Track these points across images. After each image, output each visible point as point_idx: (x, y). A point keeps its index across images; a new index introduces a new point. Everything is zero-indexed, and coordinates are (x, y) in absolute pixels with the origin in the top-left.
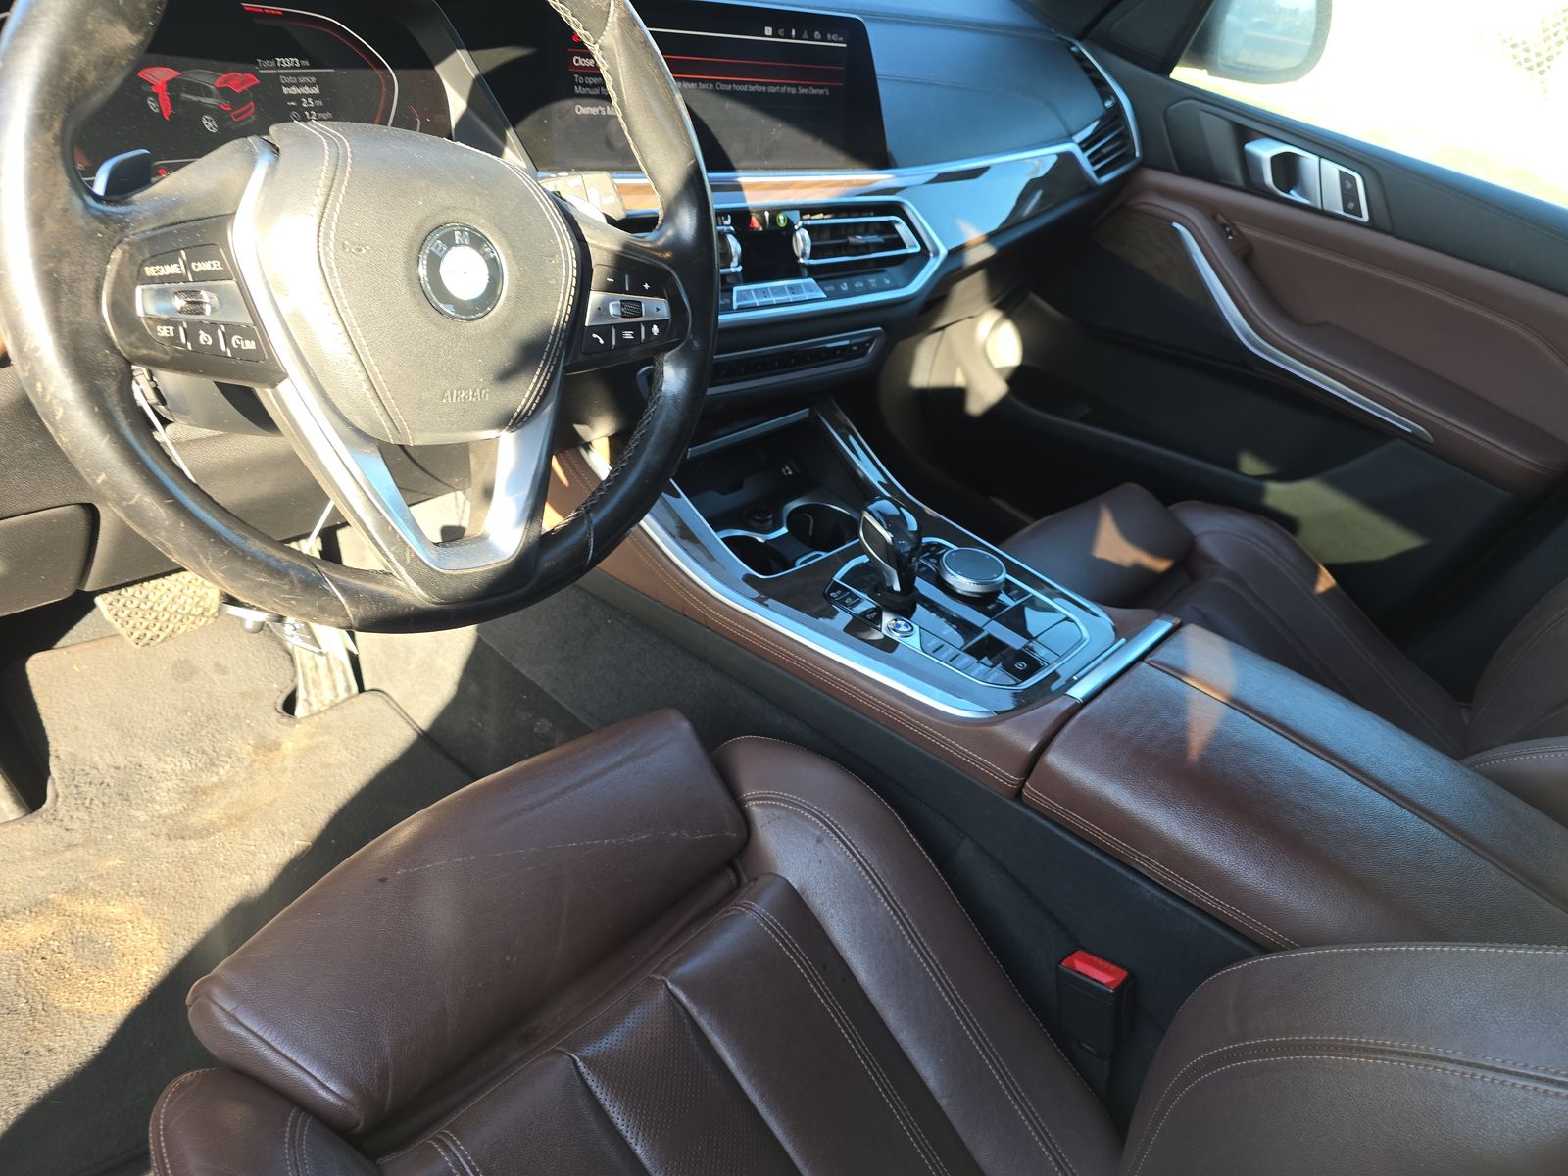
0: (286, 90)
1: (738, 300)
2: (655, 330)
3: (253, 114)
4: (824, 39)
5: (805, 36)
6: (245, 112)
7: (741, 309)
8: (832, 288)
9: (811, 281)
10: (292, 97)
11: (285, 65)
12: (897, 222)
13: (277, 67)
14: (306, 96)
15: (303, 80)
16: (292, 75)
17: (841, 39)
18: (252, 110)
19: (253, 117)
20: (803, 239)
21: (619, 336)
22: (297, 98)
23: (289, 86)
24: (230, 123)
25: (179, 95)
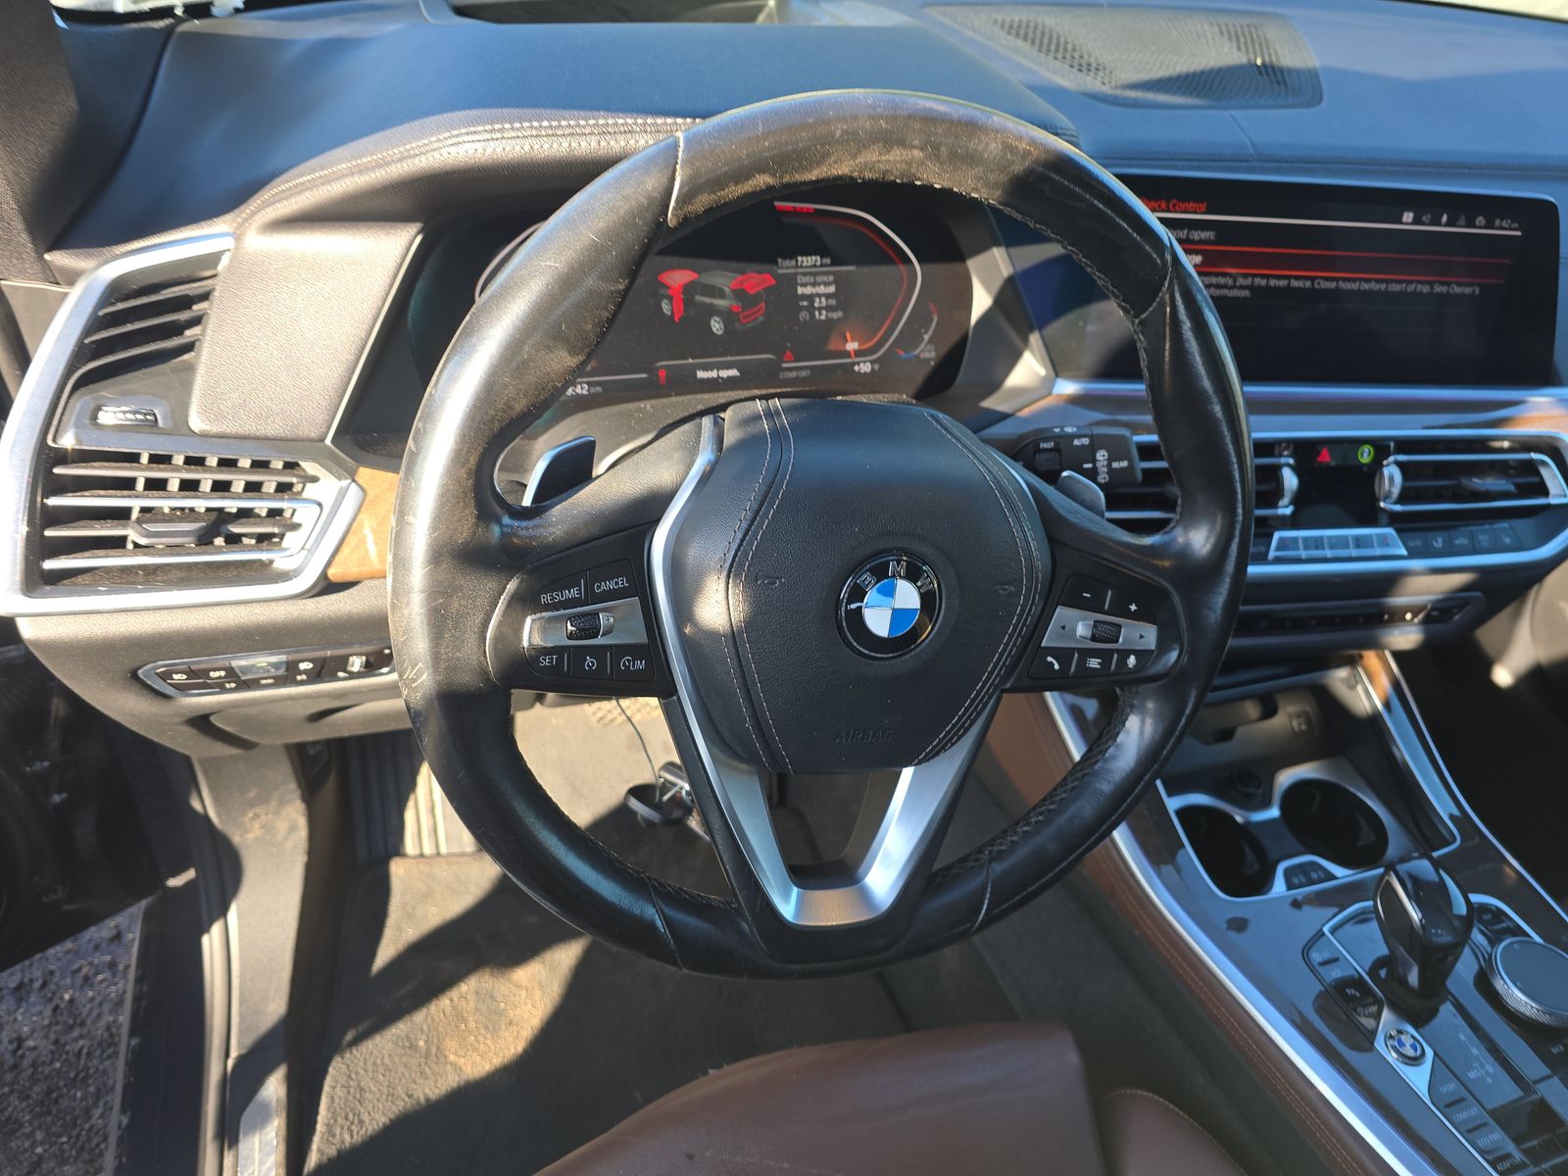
0: (800, 290)
1: (1277, 549)
2: (1132, 661)
3: (761, 315)
4: (1490, 225)
5: (1462, 222)
6: (755, 312)
7: (1278, 561)
8: (1419, 543)
9: (1390, 531)
10: (804, 297)
11: (805, 264)
12: (1543, 463)
13: (797, 266)
14: (819, 296)
15: (820, 279)
16: (811, 274)
17: (1516, 225)
18: (762, 312)
19: (761, 319)
20: (1391, 480)
21: (1082, 662)
22: (811, 298)
23: (804, 285)
24: (737, 325)
25: (693, 298)
